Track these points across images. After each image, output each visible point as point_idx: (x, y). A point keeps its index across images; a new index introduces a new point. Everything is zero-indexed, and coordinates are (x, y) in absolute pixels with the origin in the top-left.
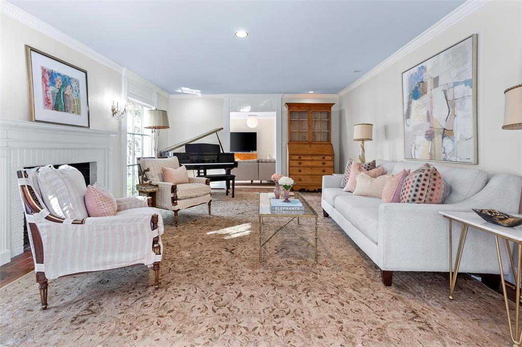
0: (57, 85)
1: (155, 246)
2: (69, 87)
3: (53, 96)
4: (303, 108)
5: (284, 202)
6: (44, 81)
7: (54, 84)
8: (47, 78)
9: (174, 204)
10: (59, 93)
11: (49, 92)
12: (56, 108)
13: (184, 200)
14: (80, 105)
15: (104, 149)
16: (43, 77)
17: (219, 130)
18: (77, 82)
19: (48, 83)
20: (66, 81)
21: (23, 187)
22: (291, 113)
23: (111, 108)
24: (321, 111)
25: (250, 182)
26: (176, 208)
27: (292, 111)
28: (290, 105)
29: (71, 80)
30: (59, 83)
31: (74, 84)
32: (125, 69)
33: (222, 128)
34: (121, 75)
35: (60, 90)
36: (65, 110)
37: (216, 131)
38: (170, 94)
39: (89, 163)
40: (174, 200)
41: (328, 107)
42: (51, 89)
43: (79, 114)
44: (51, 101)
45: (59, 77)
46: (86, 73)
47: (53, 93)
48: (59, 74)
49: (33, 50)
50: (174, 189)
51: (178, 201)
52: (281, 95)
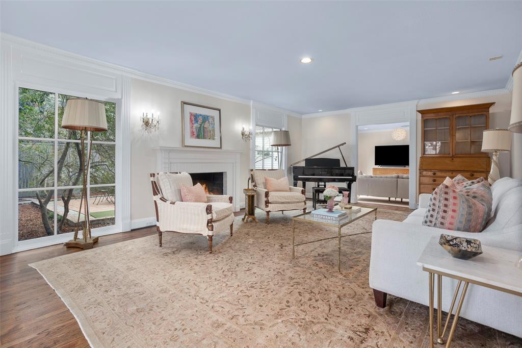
0: (199, 123)
1: (209, 225)
2: (207, 122)
3: (196, 130)
4: (442, 114)
5: (328, 211)
7: (197, 122)
9: (267, 206)
10: (200, 127)
11: (194, 127)
12: (198, 137)
13: (276, 205)
14: (214, 134)
15: (233, 163)
16: (190, 119)
17: (342, 144)
18: (213, 118)
19: (193, 122)
20: (205, 118)
21: (152, 181)
22: (425, 122)
23: (241, 132)
24: (471, 114)
25: (387, 199)
26: (268, 209)
27: (426, 119)
28: (422, 112)
29: (209, 118)
30: (200, 121)
31: (210, 120)
32: (252, 102)
33: (345, 143)
34: (249, 107)
35: (201, 125)
36: (204, 138)
37: (338, 146)
38: (302, 114)
39: (223, 173)
40: (267, 203)
41: (486, 107)
42: (195, 125)
43: (214, 139)
44: (195, 133)
45: (200, 117)
46: (219, 110)
47: (196, 127)
48: (201, 115)
49: (185, 103)
50: (267, 194)
51: (269, 205)
52: (415, 102)
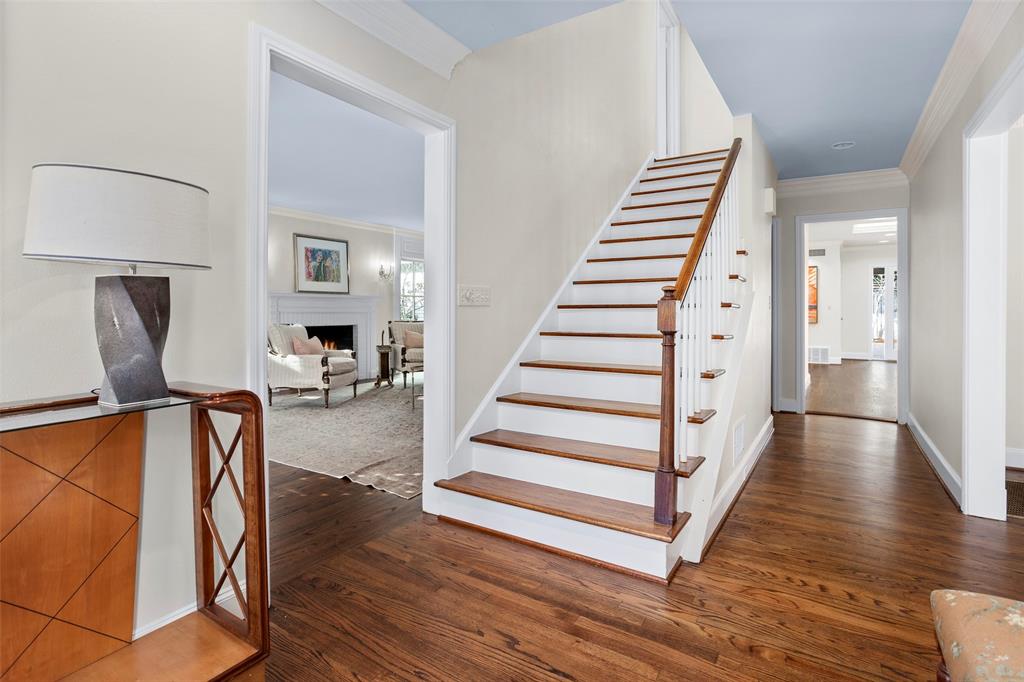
1: (325, 378)
2: (329, 259)
3: (314, 270)
6: (307, 257)
7: (315, 259)
8: (309, 254)
9: (404, 366)
10: (319, 267)
11: (311, 266)
12: (317, 279)
15: (366, 313)
16: (306, 254)
19: (310, 260)
20: (327, 254)
23: (378, 271)
26: (404, 369)
29: (331, 253)
30: (319, 259)
31: (334, 256)
32: (395, 229)
34: (392, 235)
35: (320, 263)
36: (325, 280)
39: (352, 326)
40: (404, 361)
42: (313, 264)
43: (338, 281)
44: (313, 274)
45: (320, 253)
46: (347, 242)
47: (314, 267)
48: (320, 250)
49: (299, 235)
50: (404, 351)
51: (406, 364)
